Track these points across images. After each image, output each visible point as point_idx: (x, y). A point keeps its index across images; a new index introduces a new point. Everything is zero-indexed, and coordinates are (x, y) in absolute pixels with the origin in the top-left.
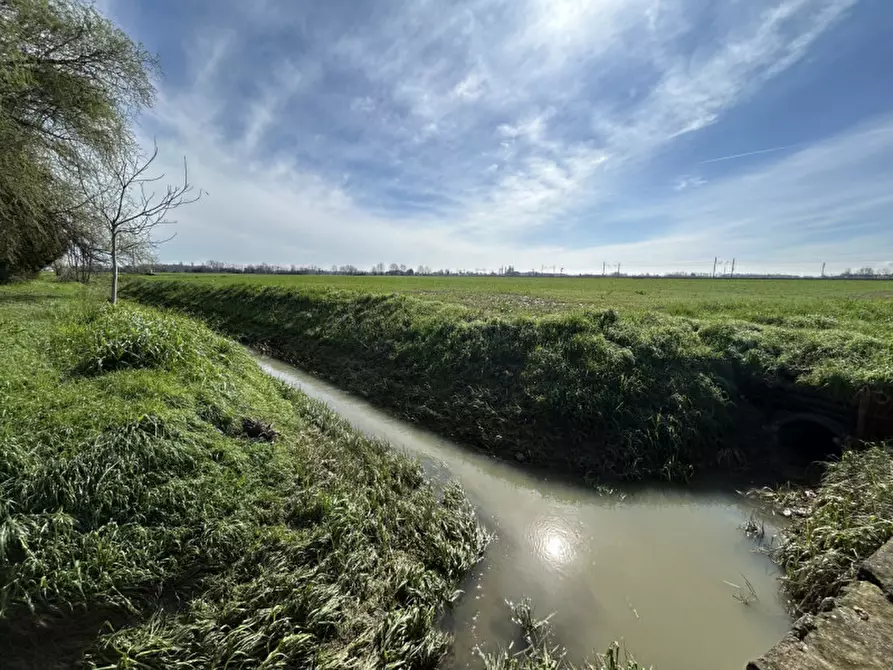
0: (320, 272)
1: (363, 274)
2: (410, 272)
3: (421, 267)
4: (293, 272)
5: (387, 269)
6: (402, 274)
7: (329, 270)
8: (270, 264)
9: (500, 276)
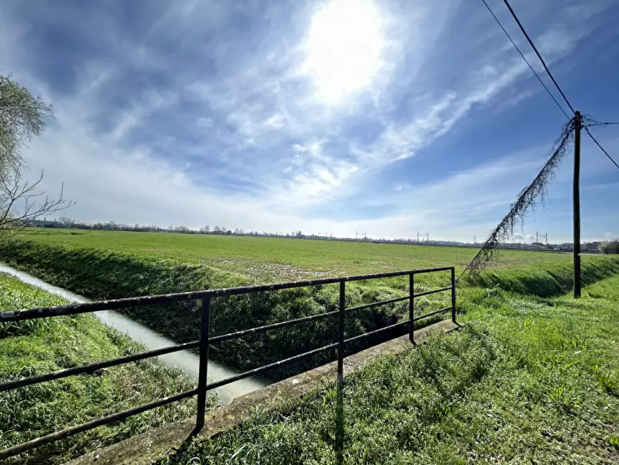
0: (159, 230)
1: (193, 233)
2: (229, 233)
3: (237, 230)
4: (136, 230)
5: (212, 229)
6: (223, 234)
7: (166, 228)
8: (117, 223)
9: (293, 237)
